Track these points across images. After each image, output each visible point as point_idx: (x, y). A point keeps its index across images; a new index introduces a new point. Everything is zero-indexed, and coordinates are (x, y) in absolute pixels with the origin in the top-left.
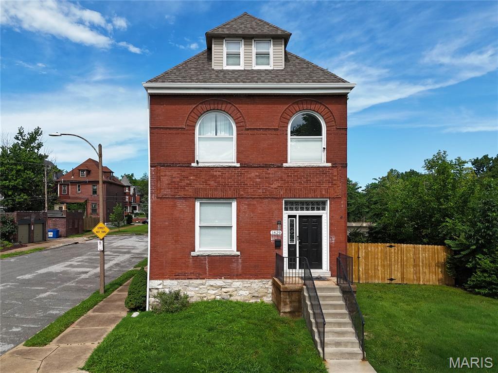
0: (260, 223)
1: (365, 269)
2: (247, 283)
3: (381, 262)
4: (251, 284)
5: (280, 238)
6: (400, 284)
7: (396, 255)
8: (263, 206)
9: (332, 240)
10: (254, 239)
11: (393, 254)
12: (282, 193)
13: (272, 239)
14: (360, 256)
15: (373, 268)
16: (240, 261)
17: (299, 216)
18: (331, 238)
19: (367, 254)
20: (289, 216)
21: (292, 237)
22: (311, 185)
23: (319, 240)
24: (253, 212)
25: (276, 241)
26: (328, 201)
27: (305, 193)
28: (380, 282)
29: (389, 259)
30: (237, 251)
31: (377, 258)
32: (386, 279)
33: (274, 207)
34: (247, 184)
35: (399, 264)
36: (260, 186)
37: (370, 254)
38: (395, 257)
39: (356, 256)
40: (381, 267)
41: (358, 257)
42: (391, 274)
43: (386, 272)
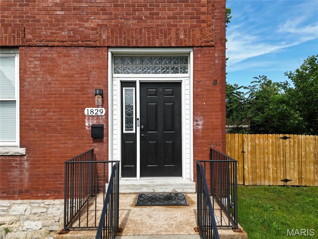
0: (65, 94)
1: (252, 167)
2: (39, 207)
3: (273, 158)
4: (48, 209)
5: (101, 122)
6: (297, 186)
7: (292, 149)
8: (70, 62)
9: (197, 125)
10: (53, 125)
11: (288, 148)
12: (104, 37)
13: (87, 124)
14: (245, 150)
15: (262, 166)
16: (26, 164)
17: (142, 84)
18: (197, 121)
19: (254, 147)
20: (124, 84)
21: (128, 120)
22: (160, 22)
23: (177, 126)
24: (51, 73)
25: (93, 127)
26: (192, 54)
27: (149, 38)
28: (271, 184)
29: (283, 154)
30: (21, 146)
31: (268, 153)
32: (279, 180)
33: (91, 63)
34: (38, 21)
35: (296, 160)
36: (63, 25)
37: (257, 148)
38: (290, 152)
39: (241, 150)
40: (272, 164)
41: (243, 152)
42: (285, 173)
43: (279, 171)
